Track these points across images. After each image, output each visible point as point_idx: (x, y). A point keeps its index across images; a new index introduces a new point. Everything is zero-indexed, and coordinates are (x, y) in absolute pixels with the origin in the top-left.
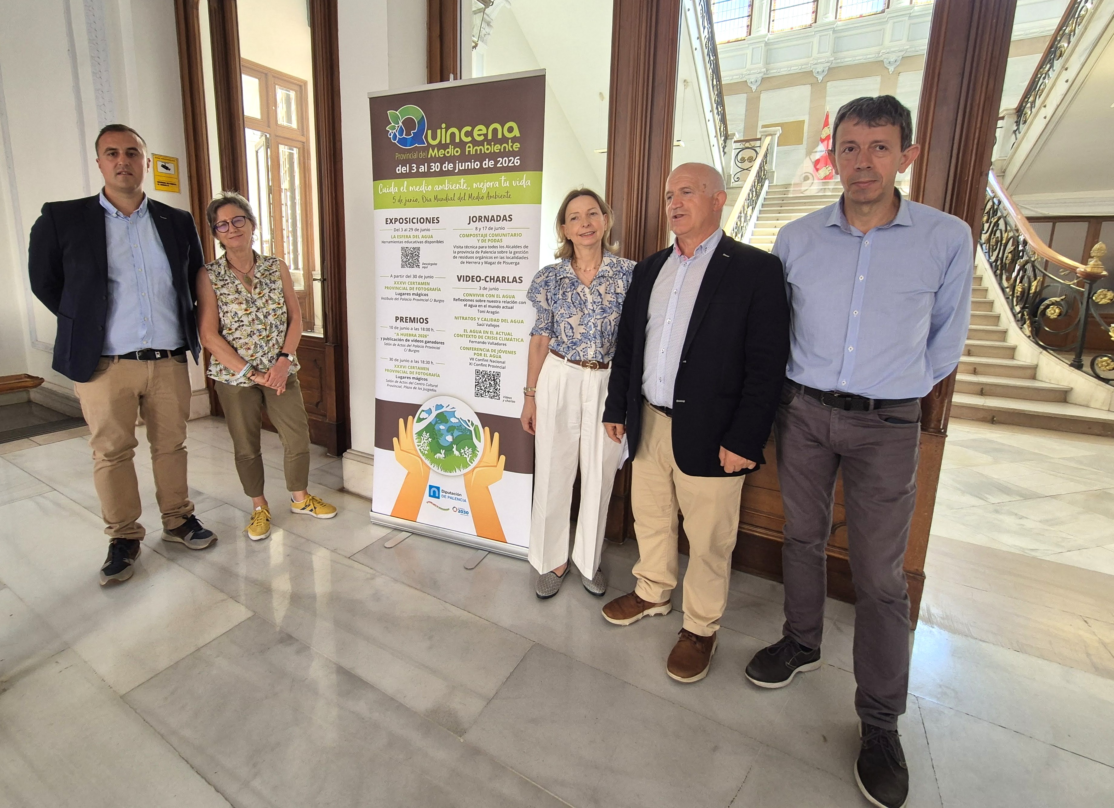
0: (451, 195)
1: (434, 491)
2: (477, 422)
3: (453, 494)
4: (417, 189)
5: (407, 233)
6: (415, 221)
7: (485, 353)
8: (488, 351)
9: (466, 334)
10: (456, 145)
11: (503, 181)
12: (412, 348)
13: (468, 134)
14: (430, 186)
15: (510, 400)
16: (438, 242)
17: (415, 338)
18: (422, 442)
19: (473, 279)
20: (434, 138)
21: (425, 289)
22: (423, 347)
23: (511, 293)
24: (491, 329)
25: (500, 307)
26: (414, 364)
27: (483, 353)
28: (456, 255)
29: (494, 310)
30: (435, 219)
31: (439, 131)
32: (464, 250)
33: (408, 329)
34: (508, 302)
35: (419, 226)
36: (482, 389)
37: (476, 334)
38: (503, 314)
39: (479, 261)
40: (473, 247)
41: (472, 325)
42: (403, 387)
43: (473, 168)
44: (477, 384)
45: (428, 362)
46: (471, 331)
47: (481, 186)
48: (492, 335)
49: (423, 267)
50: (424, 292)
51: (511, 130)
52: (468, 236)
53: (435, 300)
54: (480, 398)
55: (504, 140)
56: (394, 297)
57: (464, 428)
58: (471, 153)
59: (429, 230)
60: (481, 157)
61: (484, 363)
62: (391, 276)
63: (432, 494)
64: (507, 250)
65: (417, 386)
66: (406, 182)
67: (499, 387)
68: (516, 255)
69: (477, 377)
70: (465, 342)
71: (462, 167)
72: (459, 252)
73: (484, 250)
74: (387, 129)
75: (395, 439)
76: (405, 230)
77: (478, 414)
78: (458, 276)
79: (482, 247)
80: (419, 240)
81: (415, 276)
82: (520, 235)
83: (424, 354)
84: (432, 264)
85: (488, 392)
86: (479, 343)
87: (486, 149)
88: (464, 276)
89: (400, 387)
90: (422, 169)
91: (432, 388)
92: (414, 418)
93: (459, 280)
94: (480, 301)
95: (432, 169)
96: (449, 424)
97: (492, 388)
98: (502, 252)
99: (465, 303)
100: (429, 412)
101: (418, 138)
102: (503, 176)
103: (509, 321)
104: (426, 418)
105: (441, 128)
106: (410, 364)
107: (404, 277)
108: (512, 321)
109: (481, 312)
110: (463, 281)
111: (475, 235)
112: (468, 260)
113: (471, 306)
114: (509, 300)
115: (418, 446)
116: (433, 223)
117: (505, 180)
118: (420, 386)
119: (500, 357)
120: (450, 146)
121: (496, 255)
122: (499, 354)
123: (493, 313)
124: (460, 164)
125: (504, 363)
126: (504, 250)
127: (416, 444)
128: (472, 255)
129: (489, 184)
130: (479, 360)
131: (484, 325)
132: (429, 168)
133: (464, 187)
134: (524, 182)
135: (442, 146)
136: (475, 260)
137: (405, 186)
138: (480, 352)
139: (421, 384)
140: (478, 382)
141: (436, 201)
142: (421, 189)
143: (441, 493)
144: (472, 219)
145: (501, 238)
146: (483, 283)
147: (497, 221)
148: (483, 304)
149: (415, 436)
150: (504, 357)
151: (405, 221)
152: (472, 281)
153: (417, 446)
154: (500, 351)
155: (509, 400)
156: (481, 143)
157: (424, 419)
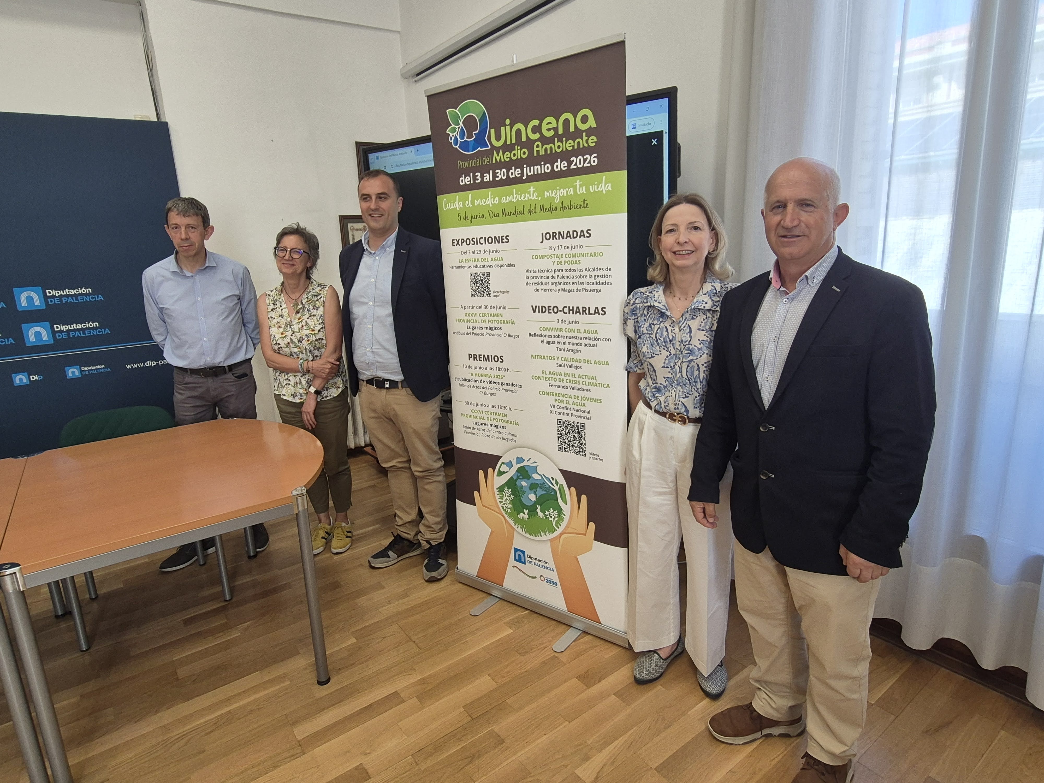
0: (520, 209)
1: (520, 556)
3: (539, 561)
4: (483, 203)
5: (475, 256)
6: (482, 241)
7: (568, 399)
8: (571, 397)
9: (544, 375)
10: (522, 145)
11: (578, 187)
12: (488, 391)
13: (536, 129)
14: (497, 199)
15: (598, 458)
16: (509, 265)
17: (491, 379)
18: (504, 499)
19: (549, 310)
20: (498, 138)
21: (500, 322)
22: (499, 390)
23: (593, 328)
24: (572, 370)
25: (581, 345)
26: (490, 409)
27: (564, 399)
28: (529, 281)
29: (575, 347)
30: (504, 238)
31: (503, 129)
32: (538, 274)
33: (482, 368)
34: (591, 339)
35: (487, 247)
36: (565, 443)
37: (555, 376)
39: (556, 288)
40: (548, 271)
41: (551, 366)
42: (481, 435)
43: (543, 172)
44: (559, 436)
45: (505, 408)
46: (550, 373)
47: (553, 195)
48: (574, 379)
49: (494, 296)
50: (497, 325)
51: (585, 119)
52: (541, 257)
53: (509, 336)
54: (564, 453)
56: (466, 331)
57: (547, 486)
58: (541, 154)
59: (498, 251)
60: (551, 158)
61: (567, 411)
62: (462, 307)
63: (517, 558)
64: (586, 273)
65: (495, 435)
66: (470, 195)
67: (584, 442)
68: (598, 280)
69: (559, 428)
70: (544, 385)
71: (530, 172)
72: (532, 278)
73: (560, 274)
74: (447, 132)
75: (476, 493)
76: (473, 253)
78: (532, 306)
79: (558, 271)
80: (488, 264)
81: (486, 307)
82: (601, 254)
83: (502, 398)
84: (504, 292)
85: (573, 446)
86: (559, 387)
87: (557, 147)
88: (539, 306)
89: (478, 434)
90: (488, 177)
91: (511, 438)
92: (494, 470)
93: (534, 312)
94: (559, 337)
95: (498, 177)
96: (531, 481)
97: (577, 442)
98: (582, 277)
99: (542, 339)
100: (510, 464)
101: (480, 141)
102: (578, 181)
103: (593, 362)
104: (507, 472)
105: (505, 125)
106: (486, 409)
107: (475, 308)
108: (595, 363)
109: (561, 350)
110: (539, 312)
111: (549, 257)
112: (542, 287)
113: (549, 343)
114: (591, 336)
115: (501, 502)
116: (503, 242)
117: (581, 186)
118: (499, 435)
119: (584, 405)
120: (516, 146)
121: (575, 280)
122: (583, 402)
123: (574, 351)
124: (528, 168)
125: (588, 412)
126: (583, 274)
127: (498, 500)
128: (547, 281)
129: (563, 192)
130: (561, 408)
131: (564, 366)
132: (495, 175)
133: (535, 197)
134: (603, 187)
135: (507, 148)
136: (550, 287)
137: (470, 200)
138: (561, 398)
139: (499, 432)
140: (561, 434)
141: (504, 216)
142: (487, 203)
143: (527, 559)
144: (546, 237)
145: (579, 258)
146: (560, 315)
147: (574, 238)
148: (562, 340)
149: (496, 492)
150: (589, 406)
151: (472, 242)
152: (549, 313)
153: (499, 503)
154: (584, 398)
155: (596, 457)
156: (550, 140)
157: (504, 473)
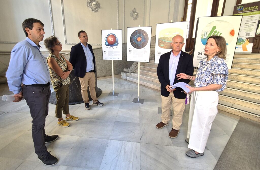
2: (245, 39)
38: (252, 26)
55: (256, 8)
77: (246, 38)
